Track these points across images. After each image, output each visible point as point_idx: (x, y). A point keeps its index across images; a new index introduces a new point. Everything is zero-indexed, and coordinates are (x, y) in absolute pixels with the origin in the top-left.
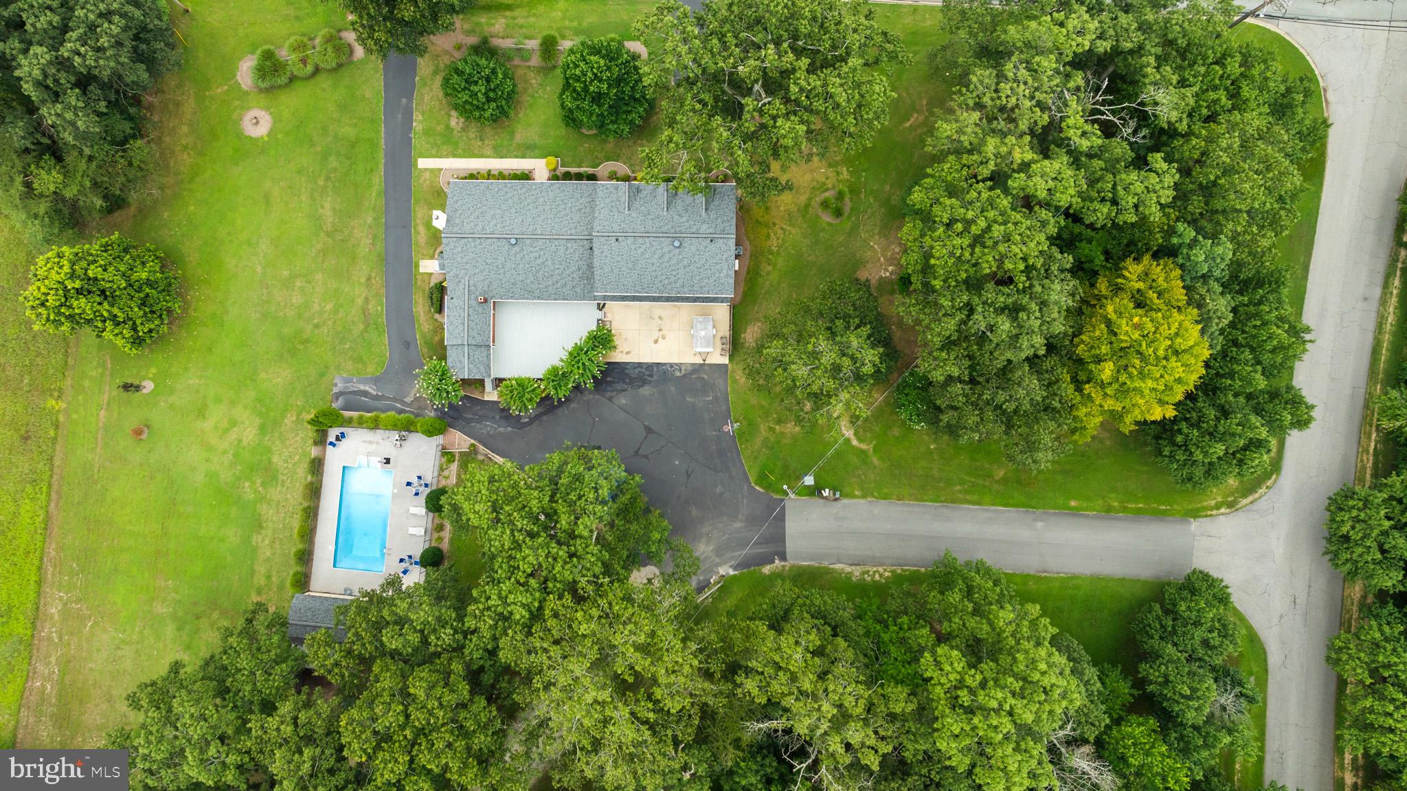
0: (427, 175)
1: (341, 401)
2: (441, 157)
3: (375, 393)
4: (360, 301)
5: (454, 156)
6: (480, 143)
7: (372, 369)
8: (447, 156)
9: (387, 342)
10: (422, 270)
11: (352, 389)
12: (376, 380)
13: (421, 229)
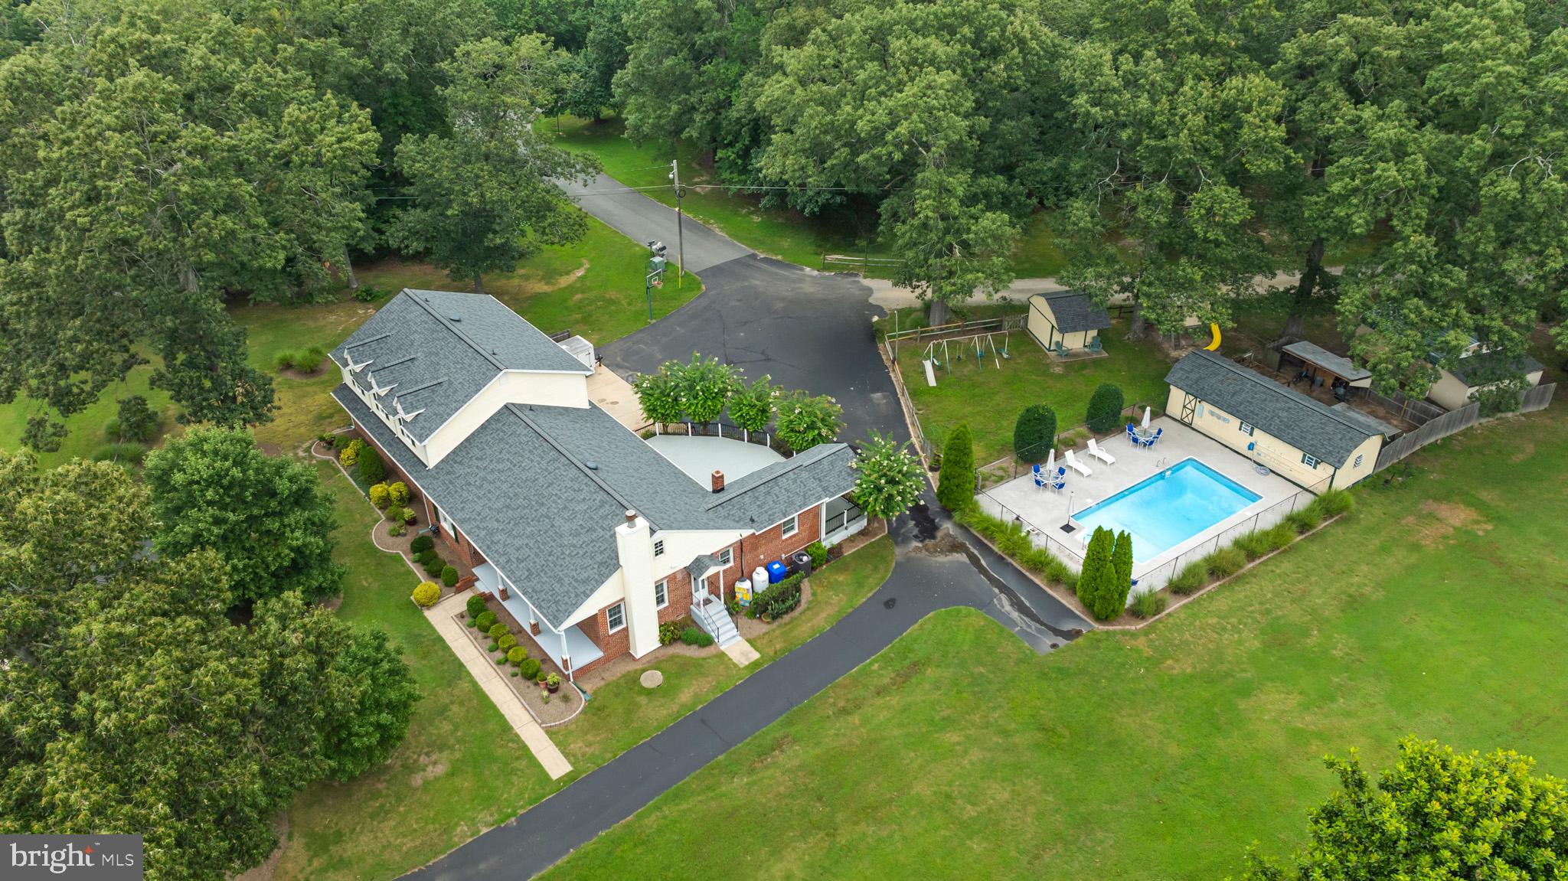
0: (577, 746)
1: (1068, 626)
2: (524, 748)
3: (1003, 596)
4: (894, 700)
5: (506, 728)
6: (455, 708)
7: (974, 618)
8: (517, 739)
9: (916, 626)
10: (755, 656)
11: (1032, 623)
12: (985, 605)
13: (685, 696)
